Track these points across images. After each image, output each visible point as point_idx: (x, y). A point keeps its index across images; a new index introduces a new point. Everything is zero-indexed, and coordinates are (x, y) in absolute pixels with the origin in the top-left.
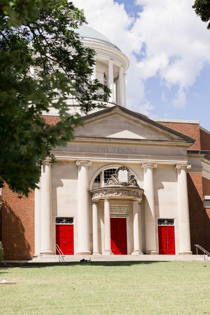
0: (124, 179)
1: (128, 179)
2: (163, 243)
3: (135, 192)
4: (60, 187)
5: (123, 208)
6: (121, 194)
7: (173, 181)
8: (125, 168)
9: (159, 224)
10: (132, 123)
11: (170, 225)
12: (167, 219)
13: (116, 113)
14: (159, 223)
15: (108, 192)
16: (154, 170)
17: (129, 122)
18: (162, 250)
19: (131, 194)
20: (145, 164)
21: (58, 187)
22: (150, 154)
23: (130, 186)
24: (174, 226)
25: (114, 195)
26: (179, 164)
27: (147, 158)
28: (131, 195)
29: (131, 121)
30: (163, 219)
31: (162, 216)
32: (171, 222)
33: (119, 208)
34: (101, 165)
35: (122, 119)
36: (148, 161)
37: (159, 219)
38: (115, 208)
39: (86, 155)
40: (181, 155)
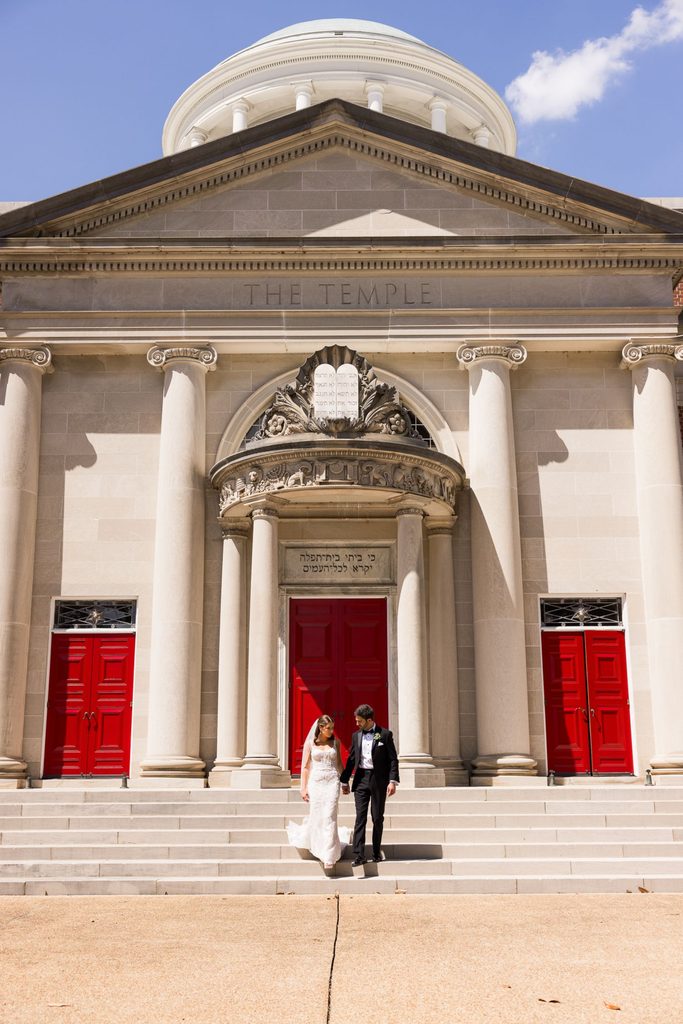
0: (340, 408)
1: (361, 403)
2: (571, 713)
3: (398, 466)
4: (79, 469)
5: (371, 551)
6: (323, 477)
7: (613, 425)
8: (348, 356)
9: (548, 625)
10: (411, 179)
11: (600, 628)
12: (585, 600)
13: (338, 141)
14: (549, 621)
15: (266, 471)
16: (518, 381)
17: (393, 177)
18: (560, 747)
19: (374, 475)
20: (471, 347)
21: (71, 467)
22: (494, 307)
23: (369, 437)
24: (622, 633)
25: (290, 486)
26: (637, 344)
27: (482, 321)
28: (376, 483)
29: (403, 171)
30: (569, 601)
31: (562, 584)
32: (607, 613)
33: (349, 552)
34: (273, 368)
35: (365, 165)
36: (487, 336)
37: (547, 600)
38: (331, 552)
39: (194, 322)
40: (645, 303)
